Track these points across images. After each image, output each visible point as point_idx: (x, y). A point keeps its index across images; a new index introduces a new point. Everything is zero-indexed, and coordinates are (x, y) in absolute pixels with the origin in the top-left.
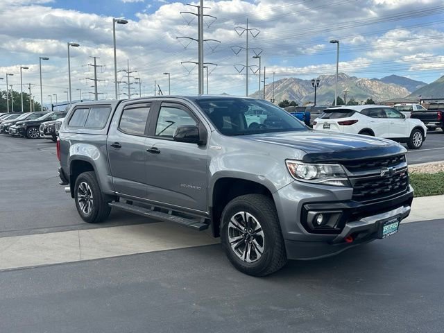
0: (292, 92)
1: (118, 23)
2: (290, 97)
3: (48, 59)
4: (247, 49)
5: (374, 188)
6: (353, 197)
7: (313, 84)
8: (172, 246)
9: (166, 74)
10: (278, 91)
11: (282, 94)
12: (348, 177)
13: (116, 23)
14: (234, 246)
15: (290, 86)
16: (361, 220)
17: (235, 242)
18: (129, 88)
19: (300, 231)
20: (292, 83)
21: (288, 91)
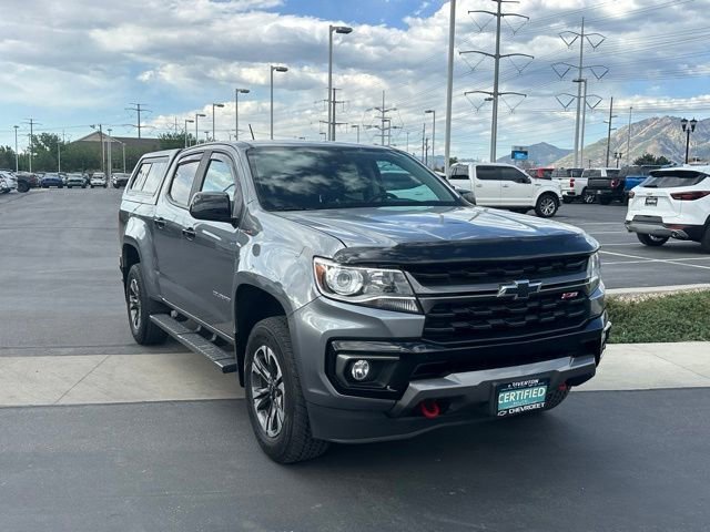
0: (666, 140)
1: (339, 31)
2: (663, 150)
3: (247, 92)
4: (581, 68)
5: (484, 319)
6: (424, 332)
7: (684, 127)
8: (209, 395)
9: (430, 112)
10: (639, 140)
11: (648, 144)
12: (417, 295)
13: (334, 32)
14: (256, 405)
15: (664, 130)
16: (446, 378)
17: (258, 397)
18: (383, 136)
19: (325, 389)
20: (666, 125)
21: (659, 139)
